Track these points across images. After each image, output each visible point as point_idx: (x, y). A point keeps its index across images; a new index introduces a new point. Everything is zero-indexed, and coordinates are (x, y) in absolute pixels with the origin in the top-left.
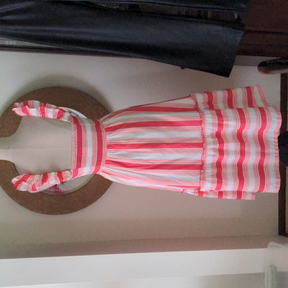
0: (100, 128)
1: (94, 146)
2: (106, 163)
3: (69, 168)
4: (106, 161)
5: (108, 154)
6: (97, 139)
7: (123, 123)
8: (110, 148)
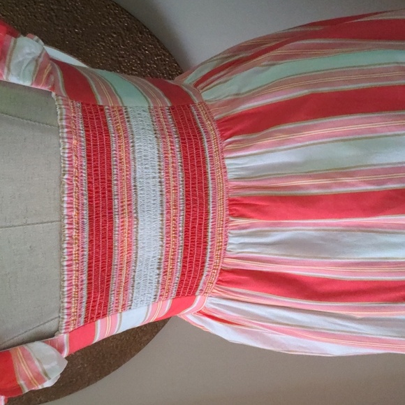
0: (191, 120)
1: (167, 208)
2: (220, 282)
3: (50, 326)
4: (223, 271)
5: (231, 240)
6: (181, 175)
7: (305, 92)
8: (242, 216)
